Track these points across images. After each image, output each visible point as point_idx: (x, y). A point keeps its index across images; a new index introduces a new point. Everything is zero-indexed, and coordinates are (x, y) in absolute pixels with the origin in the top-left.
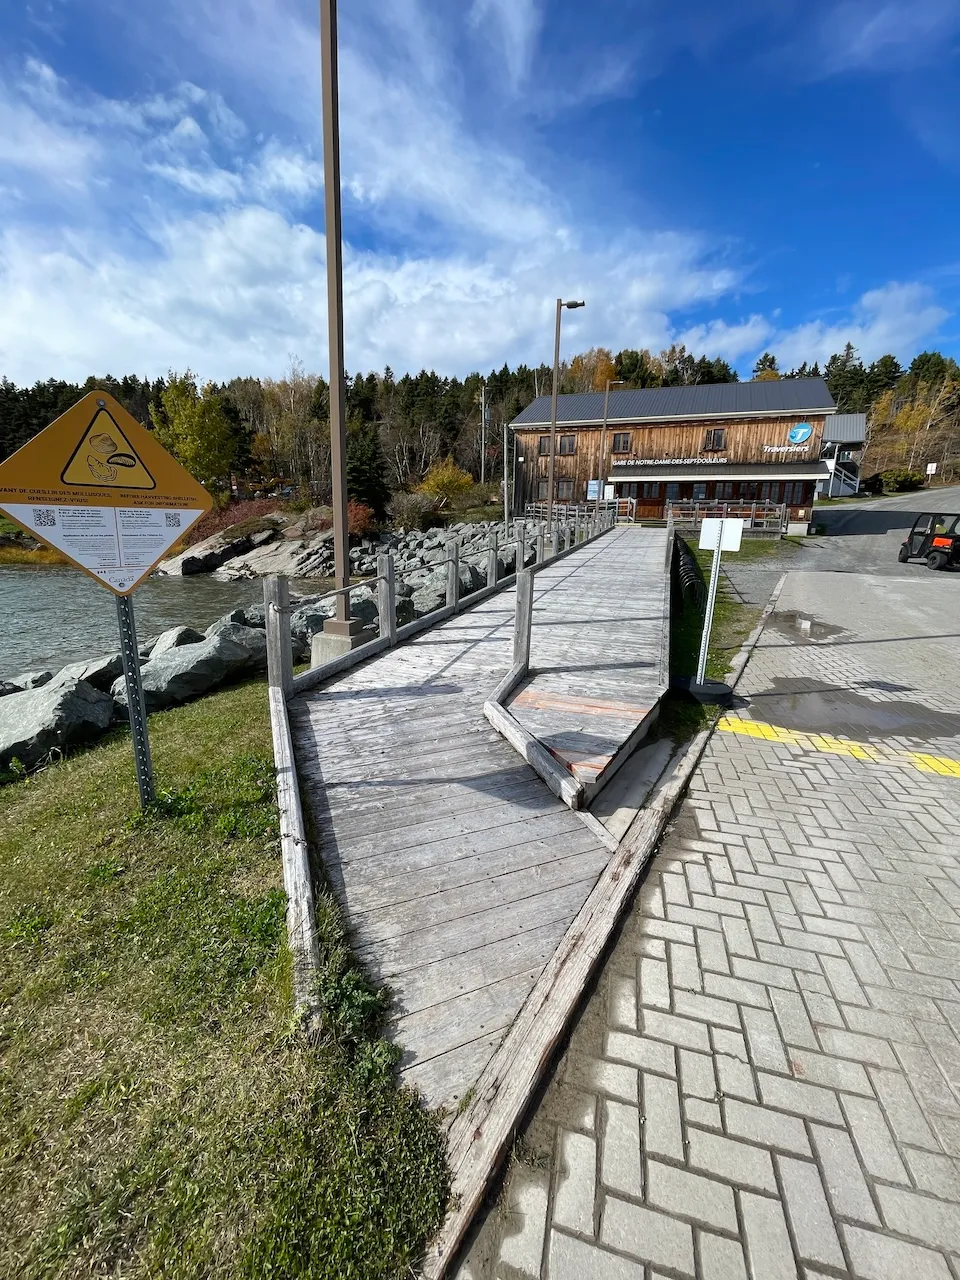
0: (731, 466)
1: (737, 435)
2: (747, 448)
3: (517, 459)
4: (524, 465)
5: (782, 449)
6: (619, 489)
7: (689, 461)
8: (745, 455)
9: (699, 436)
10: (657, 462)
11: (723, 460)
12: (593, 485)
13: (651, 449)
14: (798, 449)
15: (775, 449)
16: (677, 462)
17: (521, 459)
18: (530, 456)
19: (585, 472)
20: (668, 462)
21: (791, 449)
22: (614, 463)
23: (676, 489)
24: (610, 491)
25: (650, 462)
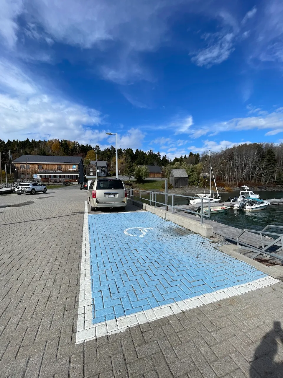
0: (63, 172)
1: (64, 167)
2: (65, 169)
3: (15, 170)
4: (17, 171)
5: (72, 169)
6: (41, 176)
7: (54, 171)
8: (65, 170)
9: (56, 167)
10: (48, 171)
11: (61, 171)
12: (34, 175)
13: (47, 169)
14: (74, 170)
15: (70, 169)
16: (52, 171)
17: (16, 170)
18: (18, 169)
19: (32, 172)
20: (50, 171)
21: (73, 170)
22: (39, 171)
23: (53, 176)
24: (39, 177)
25: (47, 171)
